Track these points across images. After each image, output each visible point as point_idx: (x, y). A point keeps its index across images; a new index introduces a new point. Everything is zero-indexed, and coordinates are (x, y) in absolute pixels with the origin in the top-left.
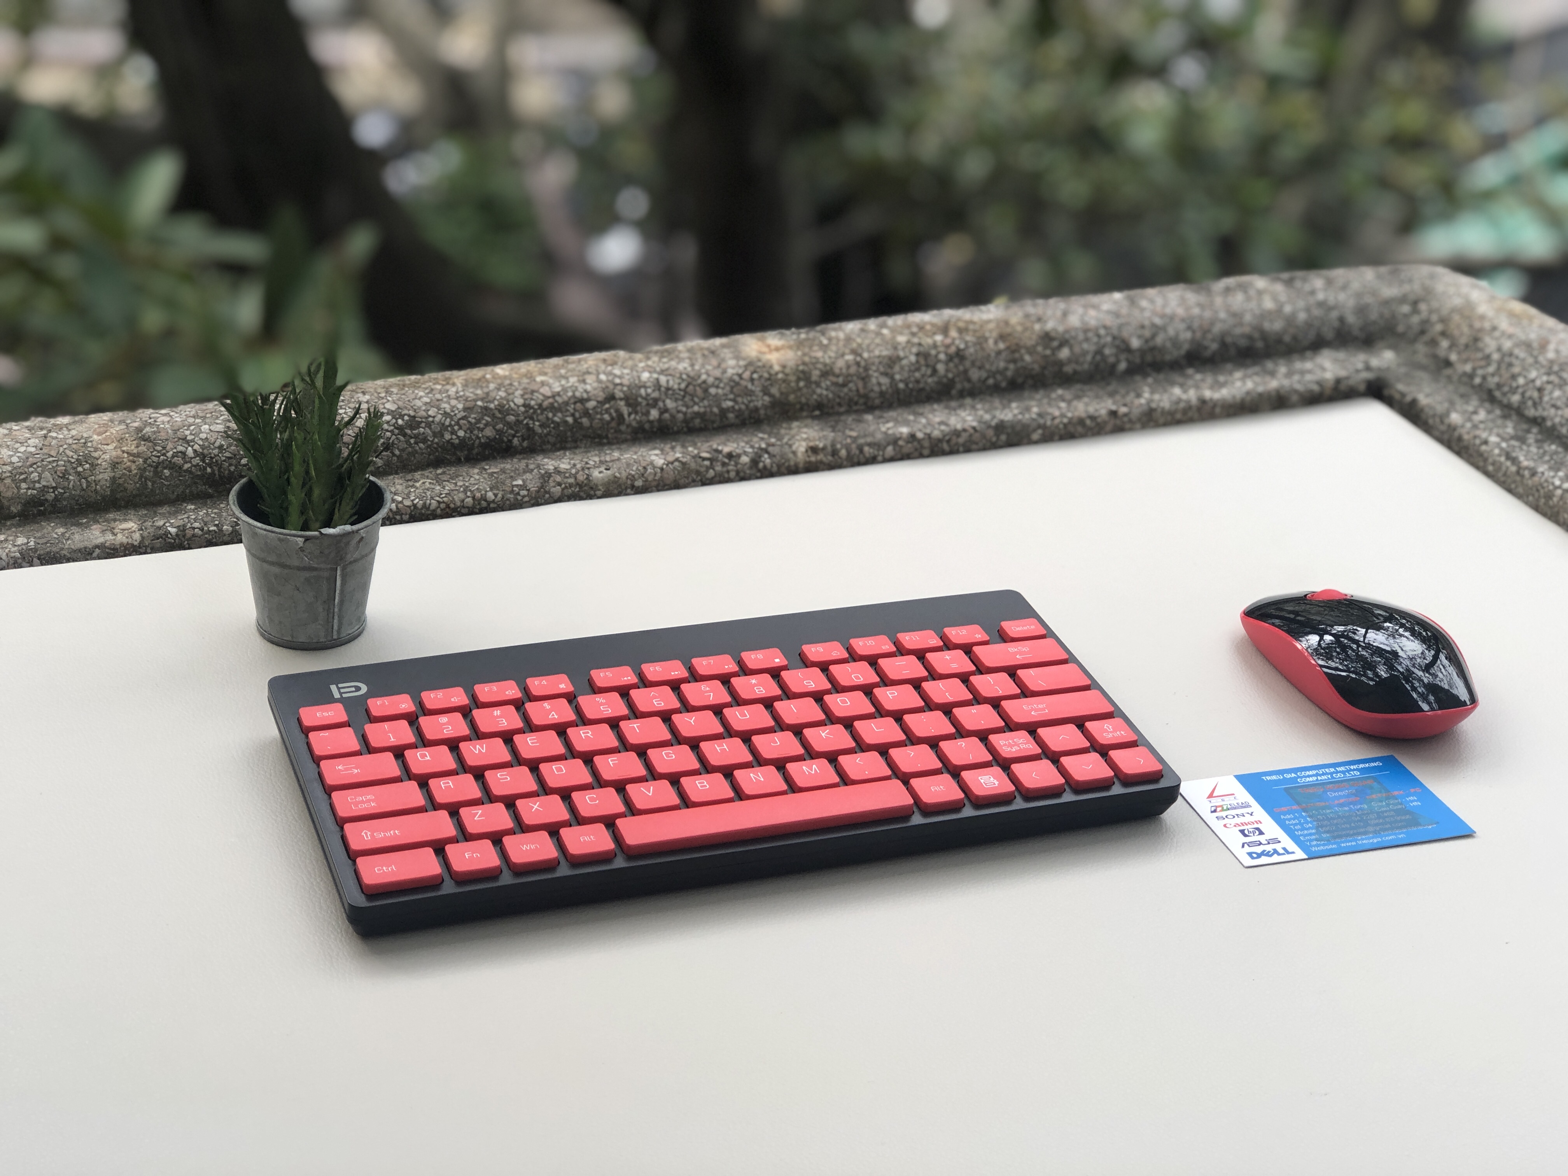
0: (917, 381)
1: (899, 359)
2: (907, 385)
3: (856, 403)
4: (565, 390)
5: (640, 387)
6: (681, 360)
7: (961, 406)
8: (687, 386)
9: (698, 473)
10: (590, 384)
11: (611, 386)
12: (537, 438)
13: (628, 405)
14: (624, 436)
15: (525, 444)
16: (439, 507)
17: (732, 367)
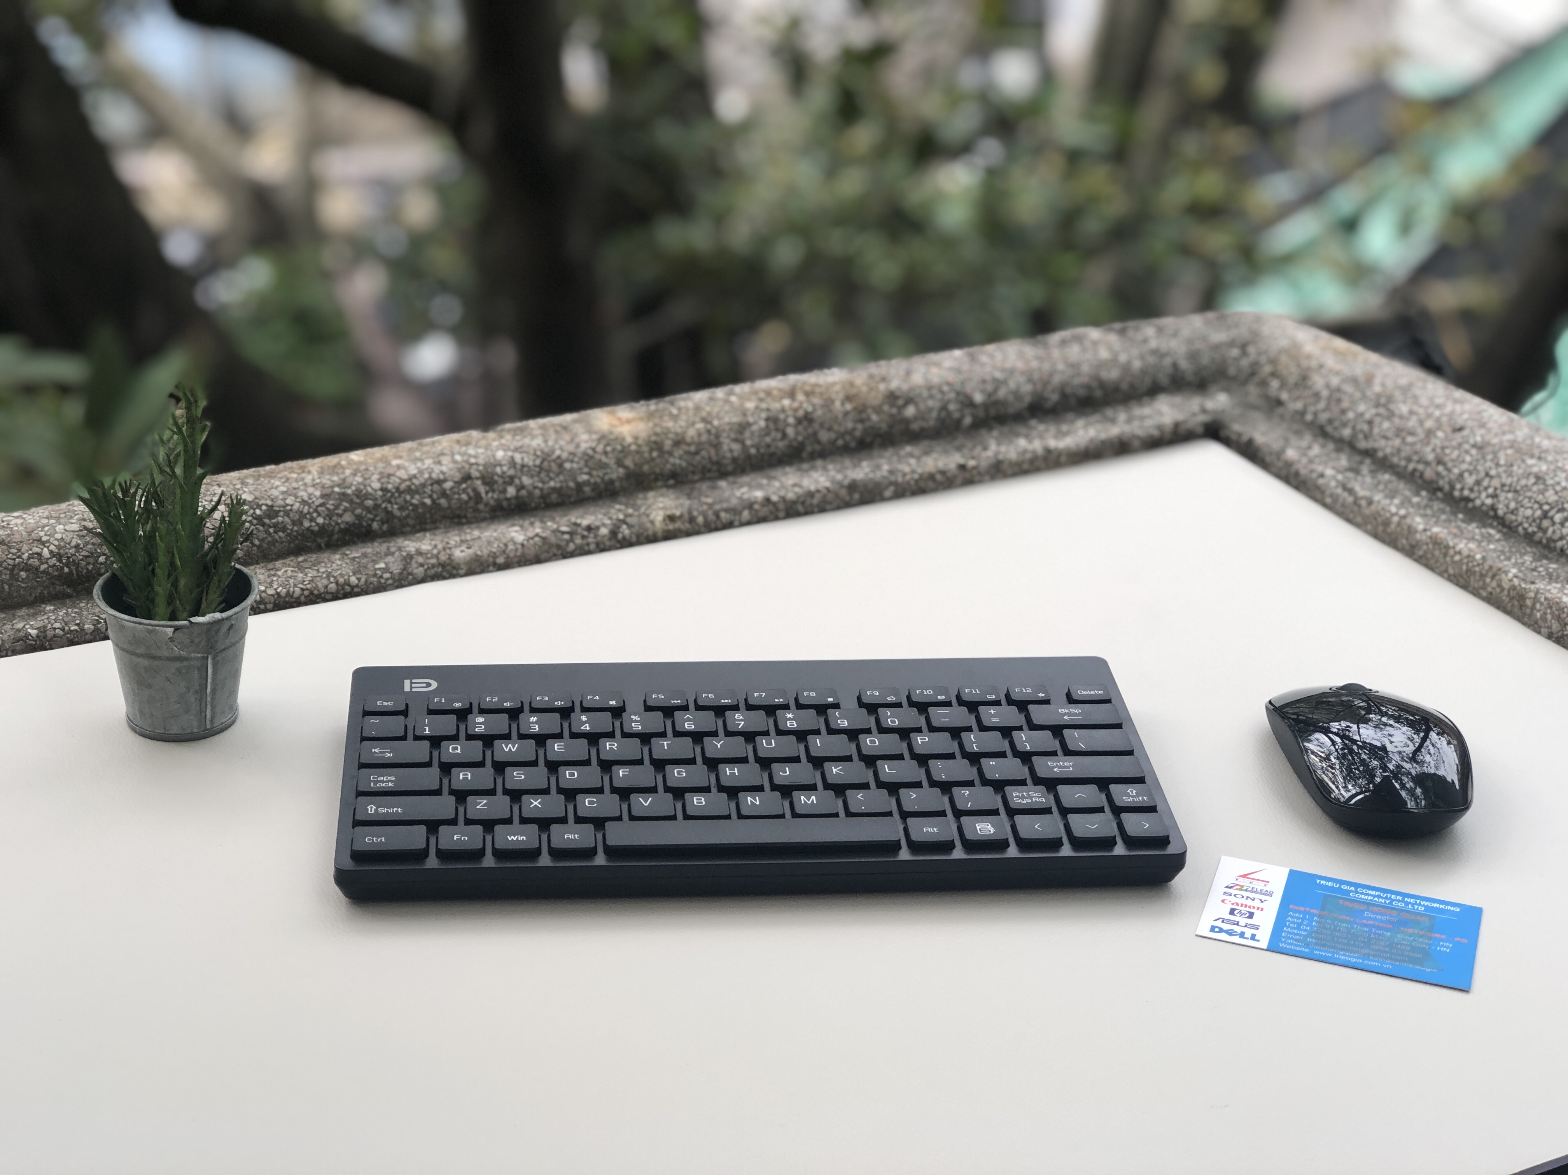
0: (768, 446)
1: (749, 425)
2: (758, 450)
3: (710, 471)
4: (421, 472)
5: (495, 466)
6: (533, 437)
7: (813, 468)
8: (542, 462)
9: (559, 547)
10: (446, 465)
11: (467, 466)
12: (396, 521)
13: (485, 483)
14: (482, 515)
15: (385, 527)
16: (303, 594)
17: (585, 441)
